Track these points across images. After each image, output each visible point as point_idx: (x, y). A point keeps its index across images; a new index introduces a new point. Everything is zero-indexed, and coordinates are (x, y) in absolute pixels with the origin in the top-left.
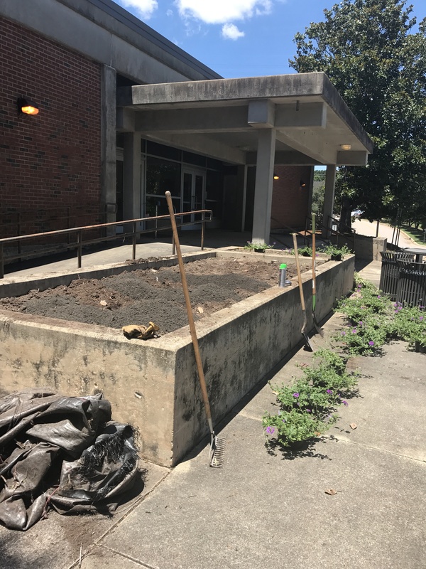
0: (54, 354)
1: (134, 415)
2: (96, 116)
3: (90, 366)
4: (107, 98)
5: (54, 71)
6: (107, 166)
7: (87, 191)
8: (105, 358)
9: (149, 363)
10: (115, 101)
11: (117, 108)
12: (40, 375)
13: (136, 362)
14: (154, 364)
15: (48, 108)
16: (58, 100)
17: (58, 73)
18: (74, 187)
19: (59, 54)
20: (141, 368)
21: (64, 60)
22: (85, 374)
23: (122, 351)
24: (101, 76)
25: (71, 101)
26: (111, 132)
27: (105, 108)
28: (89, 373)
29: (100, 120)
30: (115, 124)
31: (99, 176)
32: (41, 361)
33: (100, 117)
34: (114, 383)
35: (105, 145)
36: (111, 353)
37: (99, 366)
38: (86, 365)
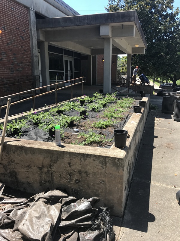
0: (51, 162)
1: (99, 192)
2: (28, 34)
3: (73, 168)
4: (32, 25)
5: (7, 12)
6: (34, 58)
7: (26, 71)
8: (81, 163)
9: (108, 165)
10: (36, 26)
11: (37, 30)
12: (42, 173)
13: (100, 165)
14: (111, 165)
15: (5, 30)
16: (10, 26)
17: (9, 13)
18: (20, 69)
19: (8, 3)
20: (103, 167)
21: (11, 6)
22: (70, 172)
23: (92, 159)
24: (29, 14)
25: (16, 26)
26: (35, 42)
27: (31, 30)
28: (72, 171)
29: (29, 36)
30: (36, 38)
31: (31, 63)
32: (42, 166)
33: (29, 34)
34: (87, 176)
35: (33, 48)
36: (85, 160)
37: (78, 167)
38: (70, 167)
